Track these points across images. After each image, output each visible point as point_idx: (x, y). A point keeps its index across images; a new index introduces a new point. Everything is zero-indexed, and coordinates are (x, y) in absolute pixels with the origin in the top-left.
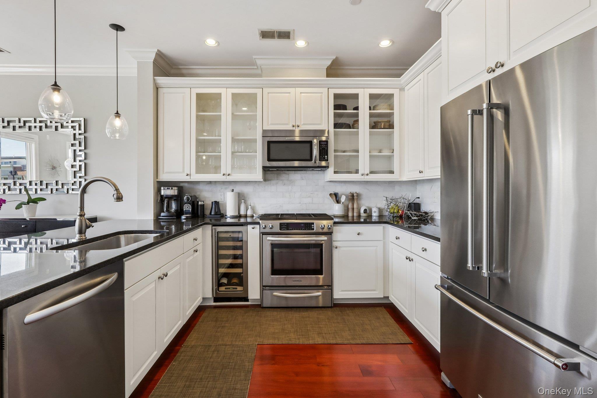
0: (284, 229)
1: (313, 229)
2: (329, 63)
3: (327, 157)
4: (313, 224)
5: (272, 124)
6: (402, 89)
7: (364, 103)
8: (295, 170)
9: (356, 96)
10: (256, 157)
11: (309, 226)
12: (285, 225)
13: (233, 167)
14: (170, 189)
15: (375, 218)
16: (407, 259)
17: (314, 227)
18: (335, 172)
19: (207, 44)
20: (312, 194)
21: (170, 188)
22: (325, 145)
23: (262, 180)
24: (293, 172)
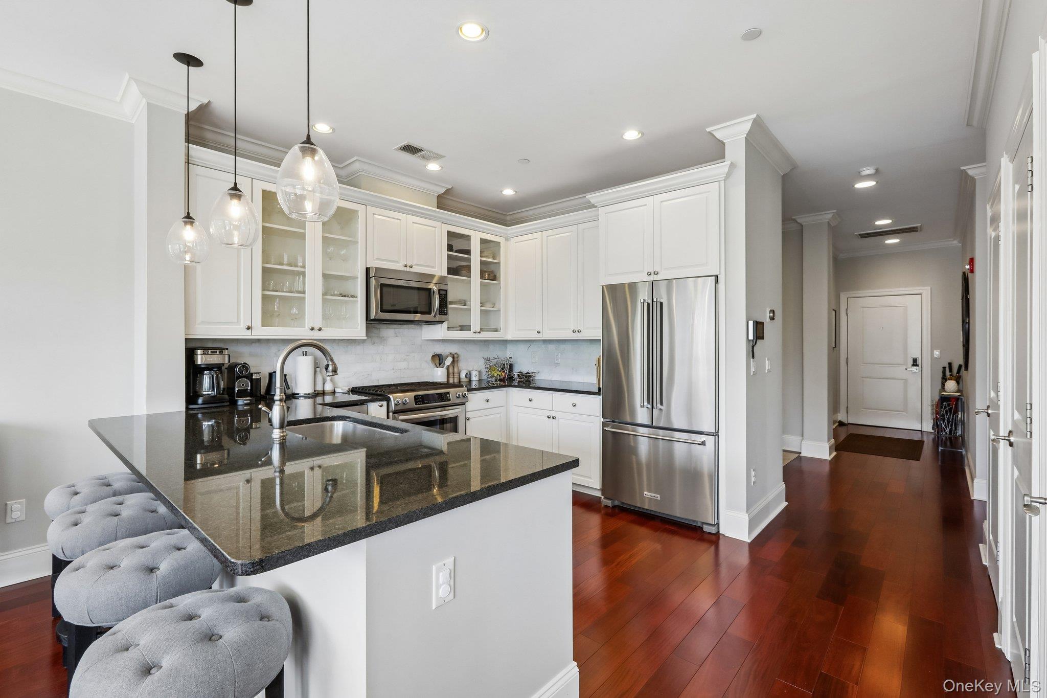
0: (419, 403)
1: (449, 400)
2: (442, 191)
3: (447, 311)
4: (449, 393)
5: (378, 259)
6: (507, 239)
7: (475, 247)
8: (387, 324)
9: (467, 238)
10: (358, 301)
11: (443, 397)
12: (420, 398)
13: (325, 317)
14: (218, 353)
15: (474, 384)
16: (549, 418)
17: (450, 397)
18: (449, 329)
19: (316, 130)
20: (408, 356)
21: (218, 351)
22: (444, 295)
23: (366, 338)
24: (386, 325)
